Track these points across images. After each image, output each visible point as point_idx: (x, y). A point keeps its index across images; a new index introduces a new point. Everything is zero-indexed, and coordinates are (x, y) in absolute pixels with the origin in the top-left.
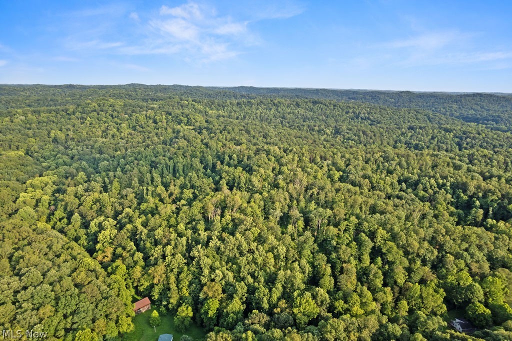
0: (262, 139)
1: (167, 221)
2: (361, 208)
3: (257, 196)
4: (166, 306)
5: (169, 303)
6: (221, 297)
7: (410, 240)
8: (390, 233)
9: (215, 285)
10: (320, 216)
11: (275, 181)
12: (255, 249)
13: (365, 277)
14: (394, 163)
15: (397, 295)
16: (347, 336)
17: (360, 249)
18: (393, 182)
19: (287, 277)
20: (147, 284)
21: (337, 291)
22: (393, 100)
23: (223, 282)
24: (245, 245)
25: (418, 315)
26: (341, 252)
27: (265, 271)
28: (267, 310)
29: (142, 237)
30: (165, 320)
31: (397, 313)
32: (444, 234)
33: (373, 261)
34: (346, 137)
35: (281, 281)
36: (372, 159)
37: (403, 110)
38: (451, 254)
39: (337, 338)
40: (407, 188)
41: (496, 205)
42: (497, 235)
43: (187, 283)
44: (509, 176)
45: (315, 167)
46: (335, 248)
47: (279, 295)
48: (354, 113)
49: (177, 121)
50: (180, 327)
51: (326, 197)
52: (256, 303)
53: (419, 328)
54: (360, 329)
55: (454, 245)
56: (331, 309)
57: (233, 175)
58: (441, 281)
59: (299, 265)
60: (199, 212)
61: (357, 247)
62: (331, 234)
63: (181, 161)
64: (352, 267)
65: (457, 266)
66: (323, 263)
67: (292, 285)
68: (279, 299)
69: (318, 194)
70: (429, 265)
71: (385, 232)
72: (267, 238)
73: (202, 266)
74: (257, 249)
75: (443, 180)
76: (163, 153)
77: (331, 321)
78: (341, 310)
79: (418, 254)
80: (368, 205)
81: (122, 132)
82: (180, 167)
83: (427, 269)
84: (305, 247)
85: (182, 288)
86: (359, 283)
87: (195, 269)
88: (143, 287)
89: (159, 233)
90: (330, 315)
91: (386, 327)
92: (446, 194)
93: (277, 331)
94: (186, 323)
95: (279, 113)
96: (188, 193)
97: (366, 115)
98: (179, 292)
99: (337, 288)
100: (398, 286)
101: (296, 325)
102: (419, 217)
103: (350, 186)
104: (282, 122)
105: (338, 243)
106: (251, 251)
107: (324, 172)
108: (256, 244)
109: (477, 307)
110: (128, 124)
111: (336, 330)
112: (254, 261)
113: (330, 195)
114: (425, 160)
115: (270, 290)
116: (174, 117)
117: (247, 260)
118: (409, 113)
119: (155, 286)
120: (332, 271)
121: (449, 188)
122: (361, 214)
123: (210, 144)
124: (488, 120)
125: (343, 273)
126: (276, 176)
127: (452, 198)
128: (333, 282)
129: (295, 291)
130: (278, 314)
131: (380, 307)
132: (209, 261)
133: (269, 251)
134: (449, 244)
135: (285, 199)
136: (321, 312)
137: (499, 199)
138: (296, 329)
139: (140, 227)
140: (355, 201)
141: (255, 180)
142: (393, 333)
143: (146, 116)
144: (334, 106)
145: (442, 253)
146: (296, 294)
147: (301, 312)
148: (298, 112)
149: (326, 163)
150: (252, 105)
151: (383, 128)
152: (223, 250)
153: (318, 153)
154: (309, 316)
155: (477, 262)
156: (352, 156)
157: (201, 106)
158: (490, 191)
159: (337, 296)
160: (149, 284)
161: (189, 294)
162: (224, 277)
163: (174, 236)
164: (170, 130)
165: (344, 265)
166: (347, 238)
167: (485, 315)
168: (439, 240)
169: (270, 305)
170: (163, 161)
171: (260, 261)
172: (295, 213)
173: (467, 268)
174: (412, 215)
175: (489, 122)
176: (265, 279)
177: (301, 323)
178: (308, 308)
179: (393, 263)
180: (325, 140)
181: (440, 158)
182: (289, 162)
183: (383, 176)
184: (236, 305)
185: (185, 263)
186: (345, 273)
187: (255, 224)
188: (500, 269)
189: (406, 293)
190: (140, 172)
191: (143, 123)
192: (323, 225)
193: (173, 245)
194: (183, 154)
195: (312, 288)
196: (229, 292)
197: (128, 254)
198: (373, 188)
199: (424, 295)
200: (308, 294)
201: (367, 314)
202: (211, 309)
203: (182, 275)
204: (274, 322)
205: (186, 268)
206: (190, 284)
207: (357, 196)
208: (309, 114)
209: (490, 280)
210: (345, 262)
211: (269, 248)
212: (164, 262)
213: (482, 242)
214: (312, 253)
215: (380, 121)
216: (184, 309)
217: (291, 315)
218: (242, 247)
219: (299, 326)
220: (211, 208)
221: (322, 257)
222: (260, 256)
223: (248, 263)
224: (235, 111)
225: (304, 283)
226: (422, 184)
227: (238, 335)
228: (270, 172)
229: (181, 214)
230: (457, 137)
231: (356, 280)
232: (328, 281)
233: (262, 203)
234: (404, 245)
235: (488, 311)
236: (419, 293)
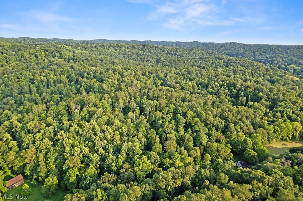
0: (111, 65)
1: (39, 116)
2: (176, 100)
3: (106, 96)
4: (37, 179)
5: (39, 176)
6: (80, 166)
7: (208, 116)
8: (195, 113)
9: (74, 158)
10: (150, 105)
11: (119, 87)
12: (105, 130)
13: (182, 142)
14: (193, 75)
15: (202, 151)
16: (174, 182)
17: (177, 124)
18: (194, 85)
19: (129, 147)
20: (20, 164)
21: (164, 153)
22: (188, 46)
23: (81, 156)
24: (97, 128)
25: (218, 161)
26: (165, 127)
27: (113, 144)
28: (115, 171)
29: (17, 129)
30: (36, 189)
31: (204, 163)
32: (227, 111)
33: (186, 131)
34: (164, 64)
35: (125, 150)
36: (180, 73)
37: (195, 49)
38: (232, 123)
39: (167, 185)
40: (202, 88)
41: (252, 94)
42: (254, 110)
43: (53, 159)
44: (255, 80)
45: (146, 78)
46: (161, 125)
47: (123, 159)
48: (167, 52)
49: (52, 56)
50: (48, 193)
51: (153, 94)
52: (108, 168)
53: (219, 170)
54: (182, 176)
55: (233, 117)
56: (161, 165)
57: (90, 84)
58: (228, 140)
59: (137, 138)
60: (64, 109)
61: (175, 123)
62: (158, 116)
63: (52, 77)
64: (173, 136)
65: (236, 130)
66: (154, 136)
67: (133, 152)
68: (124, 163)
69: (148, 92)
70: (220, 131)
71: (192, 112)
72: (115, 122)
73: (65, 145)
74: (107, 130)
75: (222, 82)
76: (39, 74)
77: (162, 173)
78: (168, 165)
79: (213, 124)
80: (180, 97)
81: (10, 63)
82: (52, 81)
83: (219, 133)
84: (141, 126)
85: (49, 163)
86: (178, 146)
87: (60, 148)
88: (16, 167)
89: (31, 125)
90: (161, 169)
91: (200, 173)
92: (225, 90)
93: (121, 186)
94: (52, 189)
95: (122, 51)
96: (56, 97)
97: (175, 52)
98: (47, 167)
99: (164, 150)
100: (203, 145)
101: (137, 179)
102: (211, 103)
103: (168, 88)
104: (124, 57)
105: (163, 122)
106: (103, 132)
107: (151, 81)
108: (106, 126)
109: (250, 152)
110: (15, 58)
111: (166, 179)
112: (105, 138)
113: (156, 93)
114: (210, 73)
115: (117, 157)
116: (50, 53)
117: (99, 138)
118: (198, 51)
119: (27, 165)
120: (160, 140)
121: (226, 86)
122: (176, 103)
123: (74, 66)
124: (239, 55)
125: (167, 141)
126: (120, 83)
127: (228, 92)
128: (161, 147)
129: (135, 156)
130: (123, 173)
131: (193, 160)
132: (71, 141)
133: (116, 130)
134: (231, 117)
135: (126, 97)
136: (154, 168)
137: (253, 91)
138: (137, 182)
139: (16, 122)
140: (172, 96)
141: (105, 86)
142: (205, 175)
143: (29, 53)
144: (155, 47)
145: (227, 123)
146: (136, 157)
147: (140, 169)
148: (134, 51)
149: (152, 75)
150: (105, 47)
151: (185, 59)
152: (81, 133)
153: (147, 70)
154: (146, 172)
155: (247, 126)
156: (168, 72)
157: (71, 48)
158: (248, 86)
159: (164, 156)
160: (22, 164)
161: (55, 167)
162: (81, 151)
163: (43, 126)
164: (46, 61)
165: (168, 135)
166: (169, 118)
167: (255, 156)
168: (225, 115)
169: (117, 168)
170: (39, 78)
171: (109, 137)
172: (134, 104)
173: (242, 130)
174: (207, 102)
175: (239, 56)
176: (113, 150)
177: (140, 177)
178: (145, 166)
179: (199, 131)
180: (151, 65)
181: (219, 72)
182: (128, 75)
183: (188, 82)
184: (92, 171)
185: (52, 145)
186: (169, 140)
187: (105, 113)
188: (259, 129)
189: (208, 149)
190: (20, 86)
191: (27, 57)
192: (152, 111)
193: (42, 133)
194: (54, 74)
195: (147, 153)
196: (86, 162)
197: (4, 144)
198: (182, 89)
199: (219, 149)
200: (145, 157)
201: (185, 165)
202: (72, 176)
203: (49, 153)
204: (120, 179)
205: (52, 148)
206: (56, 159)
207: (173, 92)
208: (141, 52)
209: (254, 135)
210: (168, 133)
211: (116, 128)
212: (34, 146)
213: (248, 114)
214: (146, 130)
215: (183, 55)
216: (50, 179)
217: (133, 173)
218: (95, 129)
219: (139, 180)
220: (73, 106)
221: (153, 131)
222: (109, 134)
223: (101, 140)
224: (93, 51)
225: (142, 150)
226: (211, 85)
227: (91, 193)
228: (116, 81)
229: (50, 111)
230: (225, 63)
231: (176, 145)
232: (158, 147)
233: (110, 100)
234: (204, 120)
235: (256, 153)
236: (216, 148)
